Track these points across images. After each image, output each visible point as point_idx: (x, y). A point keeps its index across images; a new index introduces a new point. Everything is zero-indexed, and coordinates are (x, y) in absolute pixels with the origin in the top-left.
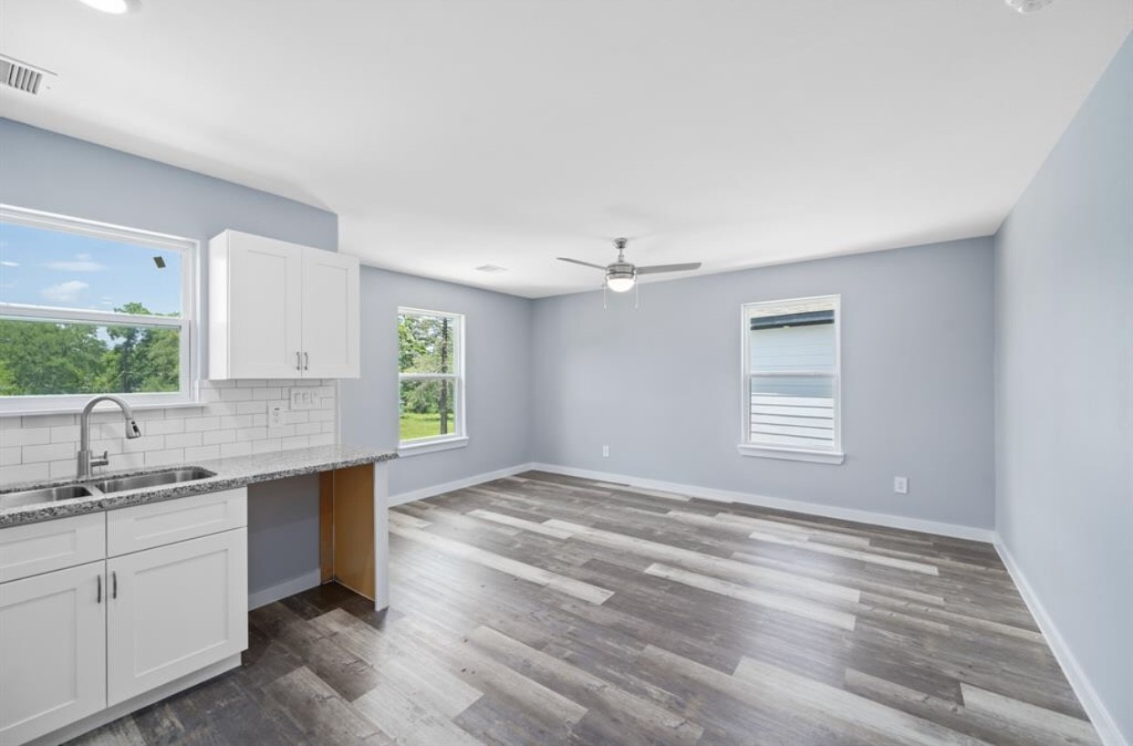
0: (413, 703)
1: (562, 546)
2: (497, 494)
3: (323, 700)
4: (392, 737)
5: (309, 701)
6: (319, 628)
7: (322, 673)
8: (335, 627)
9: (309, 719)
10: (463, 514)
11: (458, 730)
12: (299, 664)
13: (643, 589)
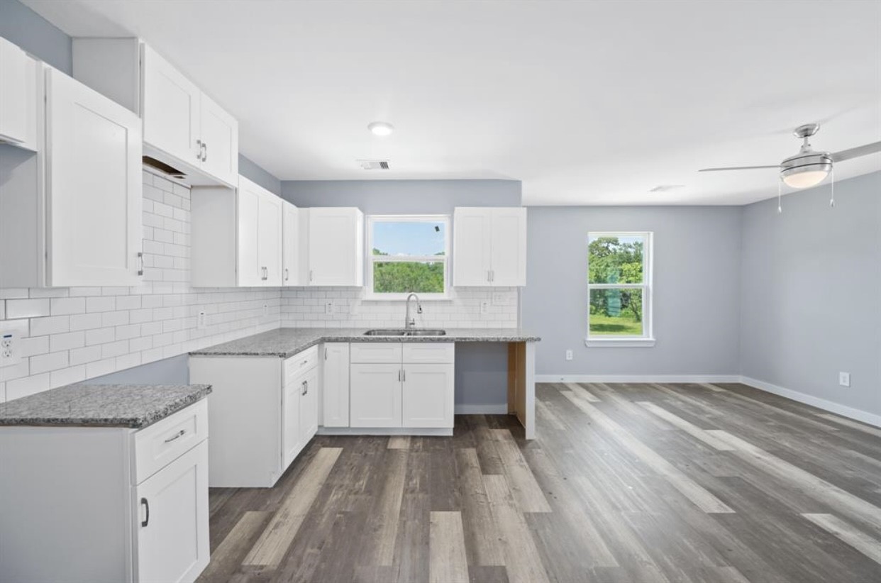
0: (510, 492)
1: (711, 454)
2: (678, 395)
3: (472, 467)
4: (489, 501)
5: (467, 464)
6: (493, 435)
7: (480, 456)
8: (500, 438)
9: (462, 471)
10: (632, 401)
11: (523, 519)
12: (473, 447)
13: (780, 526)
